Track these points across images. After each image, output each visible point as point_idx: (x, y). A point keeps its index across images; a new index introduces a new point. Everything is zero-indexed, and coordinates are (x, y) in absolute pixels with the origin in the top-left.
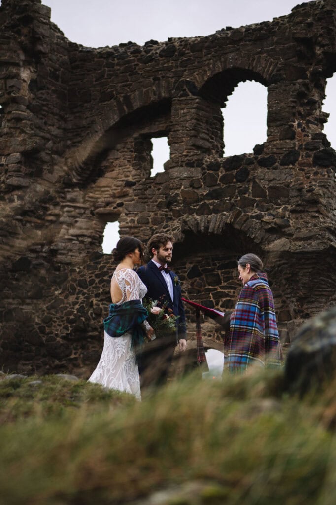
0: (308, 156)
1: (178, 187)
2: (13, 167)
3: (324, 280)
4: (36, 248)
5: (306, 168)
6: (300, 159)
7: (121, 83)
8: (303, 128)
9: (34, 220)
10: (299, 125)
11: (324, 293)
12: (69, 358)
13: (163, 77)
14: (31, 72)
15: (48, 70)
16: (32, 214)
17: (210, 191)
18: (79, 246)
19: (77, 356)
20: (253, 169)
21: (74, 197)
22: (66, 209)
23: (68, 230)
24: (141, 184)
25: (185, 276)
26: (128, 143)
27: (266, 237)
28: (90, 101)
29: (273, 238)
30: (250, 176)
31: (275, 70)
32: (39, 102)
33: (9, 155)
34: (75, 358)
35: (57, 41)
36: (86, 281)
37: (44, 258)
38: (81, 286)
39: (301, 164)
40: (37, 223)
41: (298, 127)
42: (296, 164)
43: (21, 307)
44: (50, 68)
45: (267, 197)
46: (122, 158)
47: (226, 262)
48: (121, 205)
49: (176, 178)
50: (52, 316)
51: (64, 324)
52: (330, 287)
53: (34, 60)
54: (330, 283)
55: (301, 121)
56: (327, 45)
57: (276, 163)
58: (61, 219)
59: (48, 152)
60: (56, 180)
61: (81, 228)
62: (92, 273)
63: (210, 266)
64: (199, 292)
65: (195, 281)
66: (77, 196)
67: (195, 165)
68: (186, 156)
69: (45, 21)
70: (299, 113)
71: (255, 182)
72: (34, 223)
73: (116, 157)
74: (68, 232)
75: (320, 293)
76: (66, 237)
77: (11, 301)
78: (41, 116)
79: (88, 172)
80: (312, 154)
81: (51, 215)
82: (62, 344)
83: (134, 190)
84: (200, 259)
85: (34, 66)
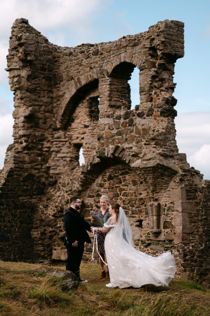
0: (158, 111)
1: (104, 129)
2: (21, 125)
3: (161, 181)
4: (38, 167)
5: (157, 118)
6: (154, 113)
7: (76, 70)
8: (157, 95)
9: (36, 151)
10: (155, 93)
11: (163, 188)
12: (56, 226)
13: (94, 67)
14: (27, 71)
15: (39, 67)
16: (35, 148)
17: (117, 131)
18: (63, 163)
19: (60, 225)
20: (135, 119)
21: (59, 136)
22: (55, 143)
23: (56, 155)
24: (91, 127)
25: (106, 180)
26: (85, 103)
27: (132, 159)
28: (63, 81)
29: (135, 160)
30: (134, 123)
31: (142, 63)
32: (33, 86)
33: (18, 118)
34: (59, 226)
35: (43, 49)
36: (65, 183)
37: (44, 172)
38: (63, 186)
39: (155, 116)
40: (38, 153)
41: (155, 95)
42: (153, 116)
43: (30, 200)
44: (40, 65)
45: (142, 134)
46: (82, 111)
47: (124, 171)
48: (83, 138)
49: (102, 124)
50: (48, 204)
51: (53, 208)
52: (165, 184)
53: (28, 64)
54: (165, 182)
55: (157, 91)
56: (162, 49)
57: (144, 115)
58: (52, 149)
59: (42, 112)
60: (48, 127)
61: (64, 153)
62: (69, 178)
63: (117, 174)
64: (112, 188)
65: (111, 182)
66: (60, 135)
67: (110, 117)
68: (106, 112)
69: (31, 43)
70: (155, 87)
71: (136, 126)
72: (36, 153)
73: (79, 111)
74: (56, 156)
75: (161, 188)
76: (56, 159)
77: (24, 198)
78: (36, 94)
79: (66, 120)
80: (160, 110)
81: (45, 147)
82: (52, 220)
83: (89, 130)
84: (112, 170)
85: (29, 67)
